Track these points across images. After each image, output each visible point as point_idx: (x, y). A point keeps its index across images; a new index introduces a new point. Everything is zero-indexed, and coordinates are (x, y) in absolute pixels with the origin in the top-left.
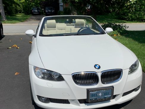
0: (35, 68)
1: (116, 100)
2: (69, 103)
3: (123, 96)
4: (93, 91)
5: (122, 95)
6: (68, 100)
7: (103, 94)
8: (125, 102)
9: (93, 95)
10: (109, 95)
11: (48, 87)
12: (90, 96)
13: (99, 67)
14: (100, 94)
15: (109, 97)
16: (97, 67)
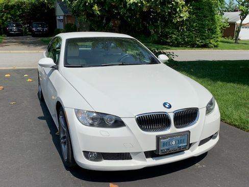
0: (78, 112)
1: (192, 151)
2: (130, 158)
3: (199, 145)
4: (164, 138)
5: (198, 143)
6: (129, 153)
7: (177, 142)
8: (201, 154)
9: (164, 144)
10: (185, 143)
11: (102, 136)
12: (161, 145)
13: (170, 107)
14: (174, 143)
15: (185, 146)
16: (167, 106)
